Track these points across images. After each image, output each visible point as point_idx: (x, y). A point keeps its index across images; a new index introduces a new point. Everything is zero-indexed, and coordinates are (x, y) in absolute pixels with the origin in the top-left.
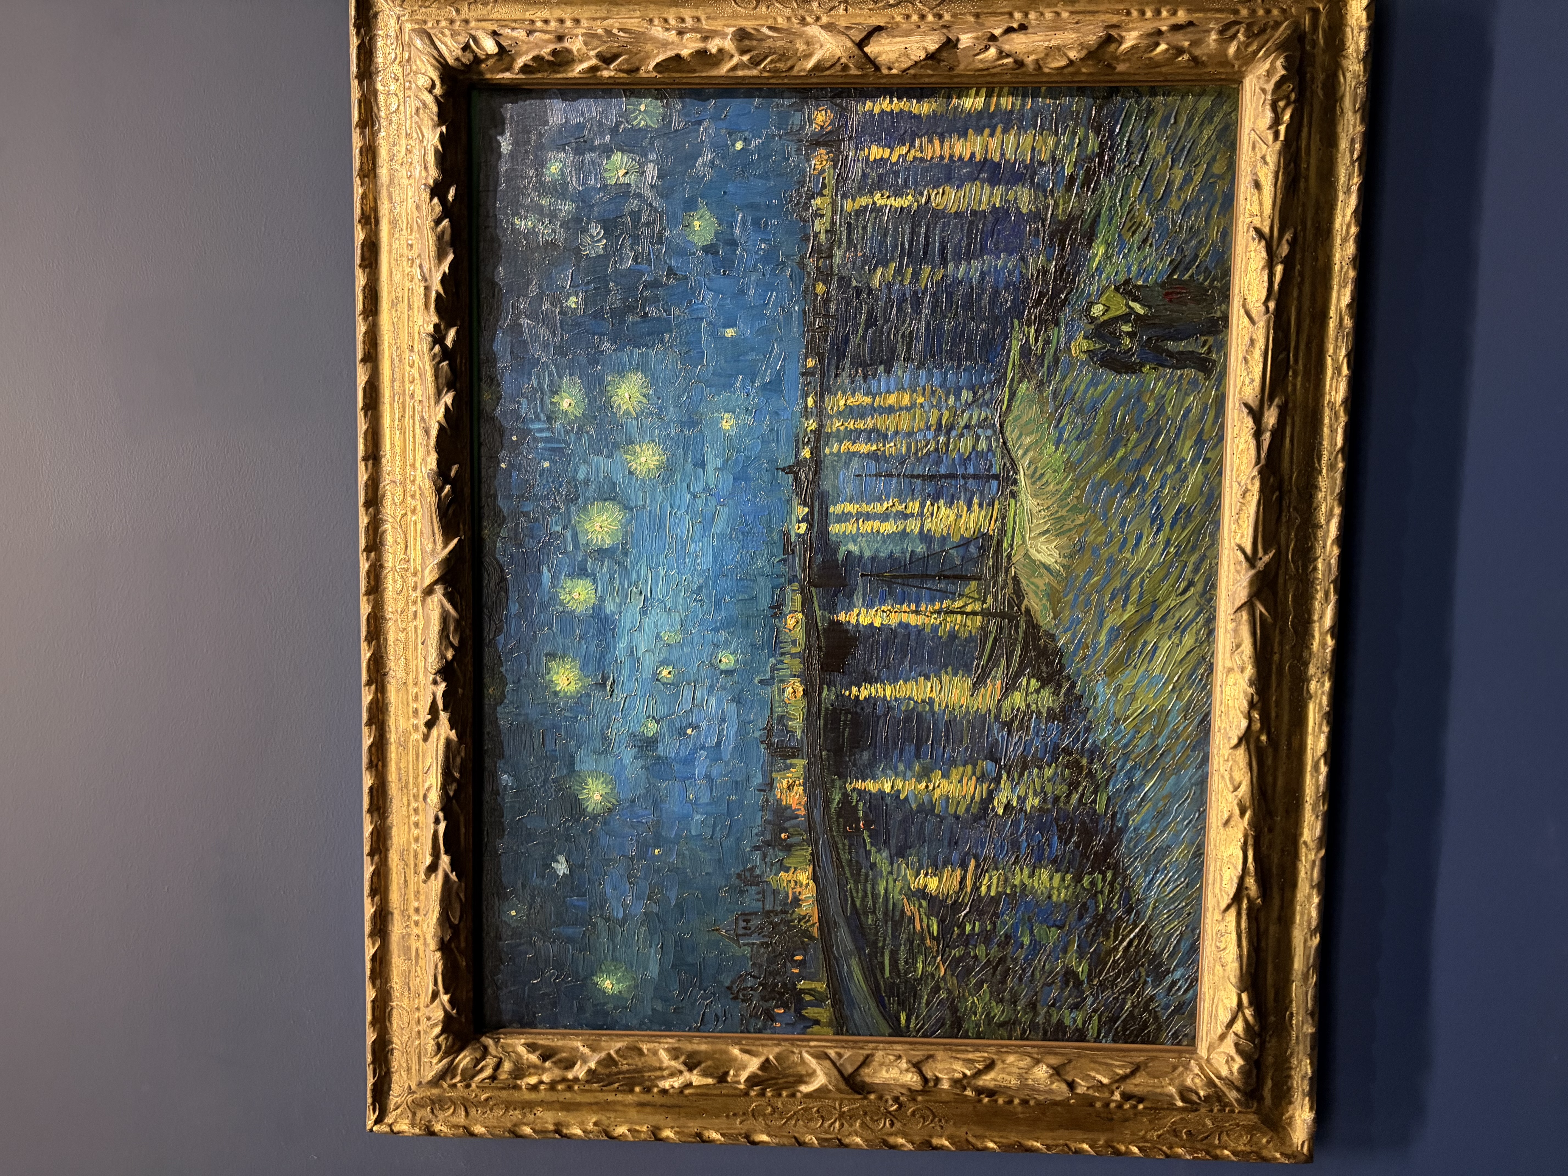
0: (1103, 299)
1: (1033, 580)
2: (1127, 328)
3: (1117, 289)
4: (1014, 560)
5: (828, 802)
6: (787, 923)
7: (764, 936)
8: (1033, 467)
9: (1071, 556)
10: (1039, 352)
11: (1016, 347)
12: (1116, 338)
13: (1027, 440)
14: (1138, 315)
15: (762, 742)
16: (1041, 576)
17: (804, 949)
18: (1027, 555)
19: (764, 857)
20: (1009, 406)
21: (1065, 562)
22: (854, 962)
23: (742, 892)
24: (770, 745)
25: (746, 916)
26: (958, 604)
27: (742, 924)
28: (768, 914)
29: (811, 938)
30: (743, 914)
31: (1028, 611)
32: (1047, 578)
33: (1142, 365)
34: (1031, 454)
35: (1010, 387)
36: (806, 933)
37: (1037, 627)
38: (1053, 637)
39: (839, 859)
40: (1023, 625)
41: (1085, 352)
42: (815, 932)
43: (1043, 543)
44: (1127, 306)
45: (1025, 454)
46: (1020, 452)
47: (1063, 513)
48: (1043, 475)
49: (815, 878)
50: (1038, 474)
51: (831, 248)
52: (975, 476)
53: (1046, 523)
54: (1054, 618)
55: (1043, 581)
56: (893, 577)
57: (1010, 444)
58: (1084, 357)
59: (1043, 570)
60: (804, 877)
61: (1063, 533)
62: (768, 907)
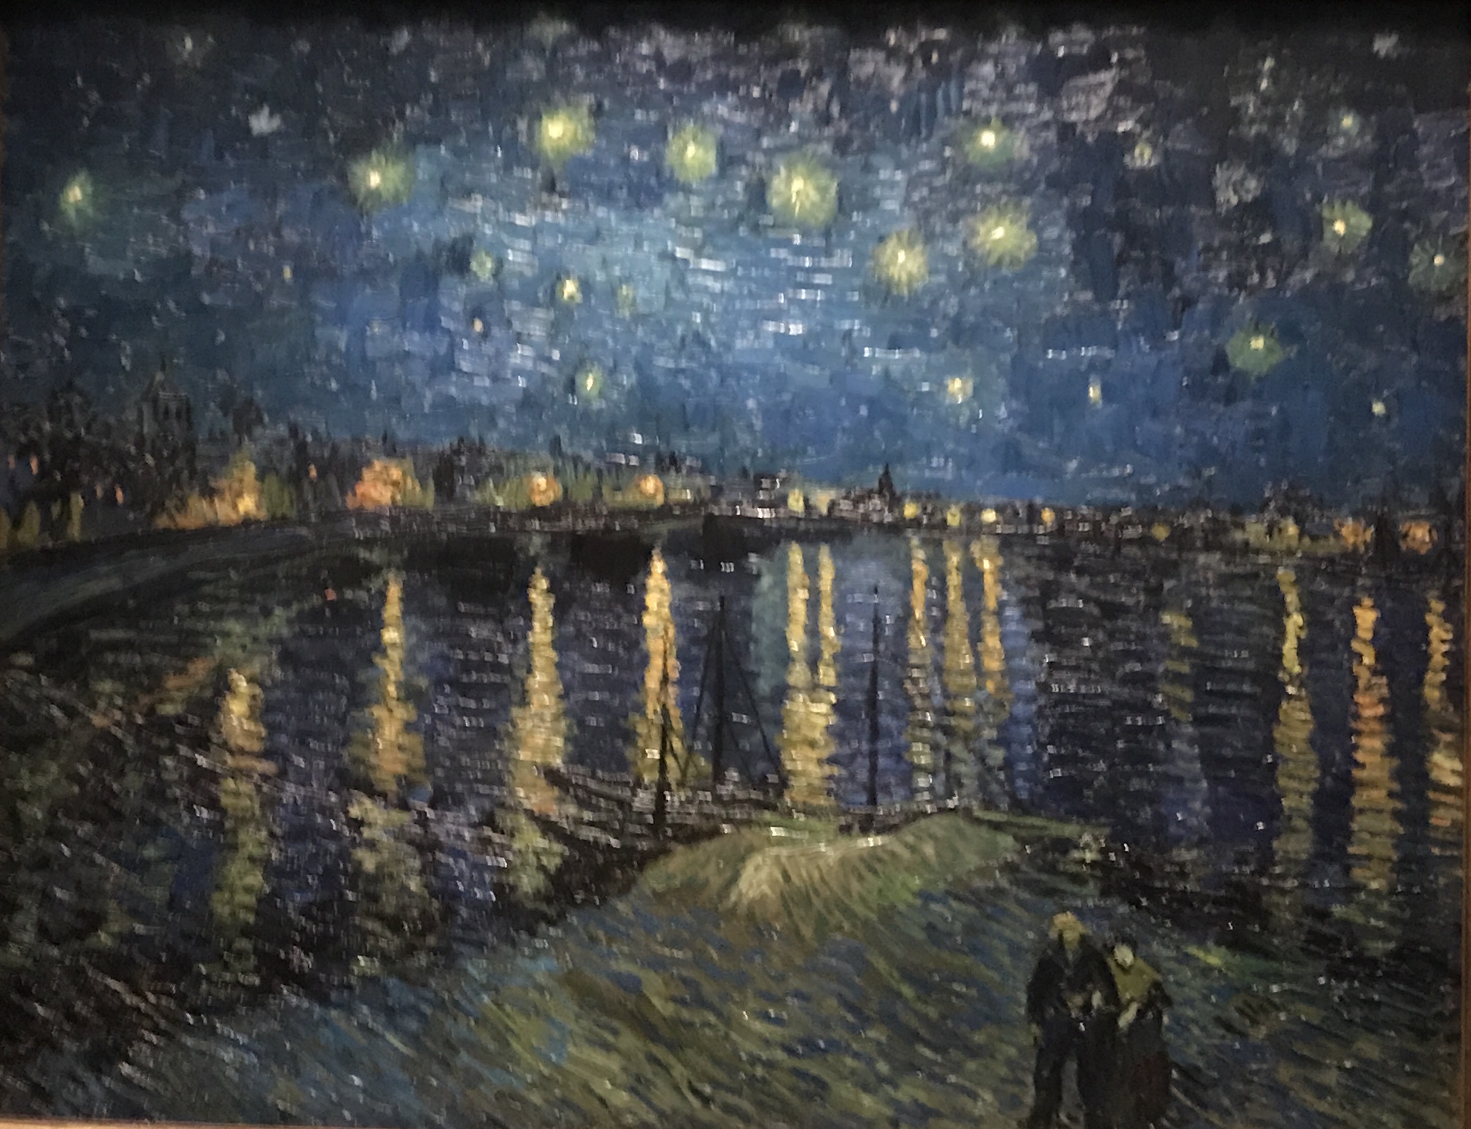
0: (1141, 963)
1: (714, 859)
2: (1097, 999)
3: (1157, 985)
4: (744, 830)
5: (368, 543)
6: (176, 477)
7: (153, 441)
8: (886, 857)
9: (751, 916)
10: (1061, 867)
11: (1069, 830)
12: (1080, 985)
13: (929, 850)
14: (1117, 1015)
15: (461, 440)
16: (719, 871)
17: (134, 503)
18: (751, 850)
19: (281, 442)
20: (979, 821)
21: (742, 910)
22: (115, 583)
23: (224, 407)
24: (457, 452)
25: (187, 413)
26: (677, 744)
27: (173, 407)
28: (190, 446)
29: (153, 515)
30: (189, 410)
31: (666, 852)
32: (716, 882)
33: (1042, 1023)
34: (905, 854)
35: (1010, 824)
36: (160, 507)
37: (641, 867)
38: (625, 890)
39: (278, 559)
40: (643, 845)
41: (1061, 936)
42: (162, 522)
43: (770, 874)
44: (1132, 1000)
45: (907, 845)
46: (910, 839)
47: (817, 903)
48: (875, 872)
49: (247, 522)
50: (878, 866)
51: (1220, 547)
52: (873, 769)
53: (800, 876)
54: (654, 892)
55: (712, 875)
56: (719, 646)
57: (923, 822)
58: (1053, 935)
59: (728, 874)
60: (248, 504)
61: (785, 905)
62: (201, 449)
